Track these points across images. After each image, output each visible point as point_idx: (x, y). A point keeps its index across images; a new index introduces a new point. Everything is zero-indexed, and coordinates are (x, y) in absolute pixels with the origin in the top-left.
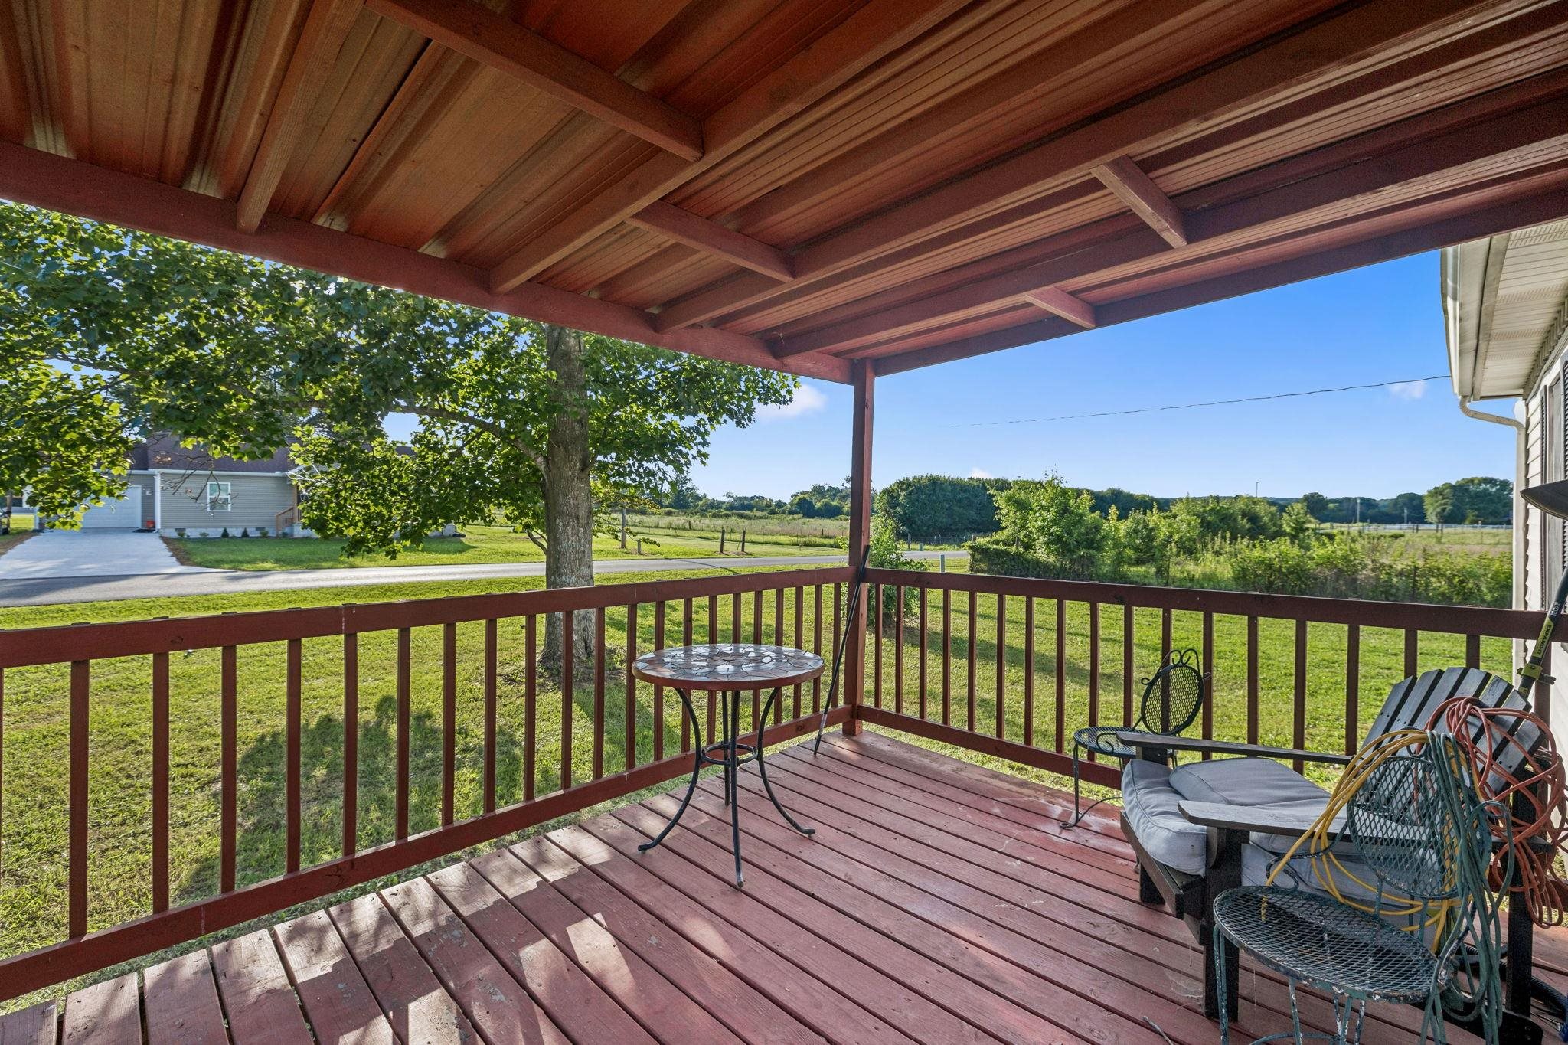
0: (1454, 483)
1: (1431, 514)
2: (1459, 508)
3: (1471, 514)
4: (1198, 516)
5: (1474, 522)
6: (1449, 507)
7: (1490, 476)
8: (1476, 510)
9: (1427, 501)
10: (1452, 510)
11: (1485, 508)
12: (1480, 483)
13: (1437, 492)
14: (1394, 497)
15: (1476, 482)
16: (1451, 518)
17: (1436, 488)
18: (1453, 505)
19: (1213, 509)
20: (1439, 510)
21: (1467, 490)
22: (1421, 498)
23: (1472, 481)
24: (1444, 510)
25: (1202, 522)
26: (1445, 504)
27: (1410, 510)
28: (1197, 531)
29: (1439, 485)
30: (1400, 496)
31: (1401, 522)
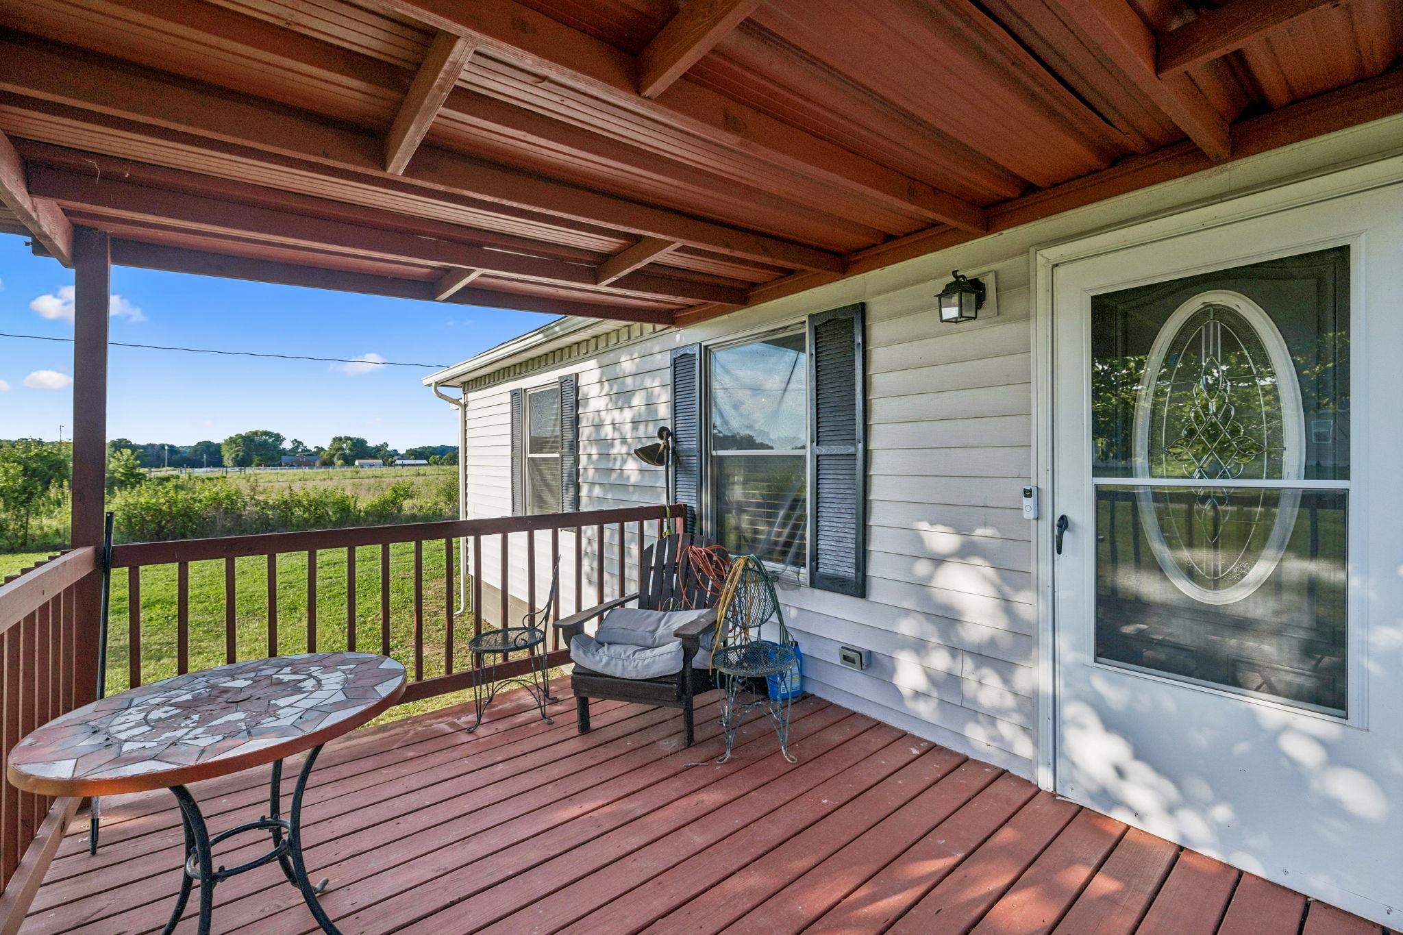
0: (244, 434)
1: (227, 458)
2: (248, 454)
3: (256, 459)
4: (19, 463)
5: (259, 465)
6: (241, 454)
7: (269, 430)
8: (261, 455)
9: (224, 448)
10: (243, 456)
11: (265, 454)
12: (261, 435)
13: (231, 441)
14: (194, 444)
15: (259, 434)
16: (242, 463)
17: (231, 438)
18: (244, 451)
19: (37, 455)
20: (234, 456)
21: (253, 440)
22: (218, 447)
23: (256, 433)
24: (237, 456)
25: (26, 469)
26: (238, 451)
27: (208, 455)
28: (20, 481)
29: (233, 435)
30: (199, 443)
31: (201, 466)
